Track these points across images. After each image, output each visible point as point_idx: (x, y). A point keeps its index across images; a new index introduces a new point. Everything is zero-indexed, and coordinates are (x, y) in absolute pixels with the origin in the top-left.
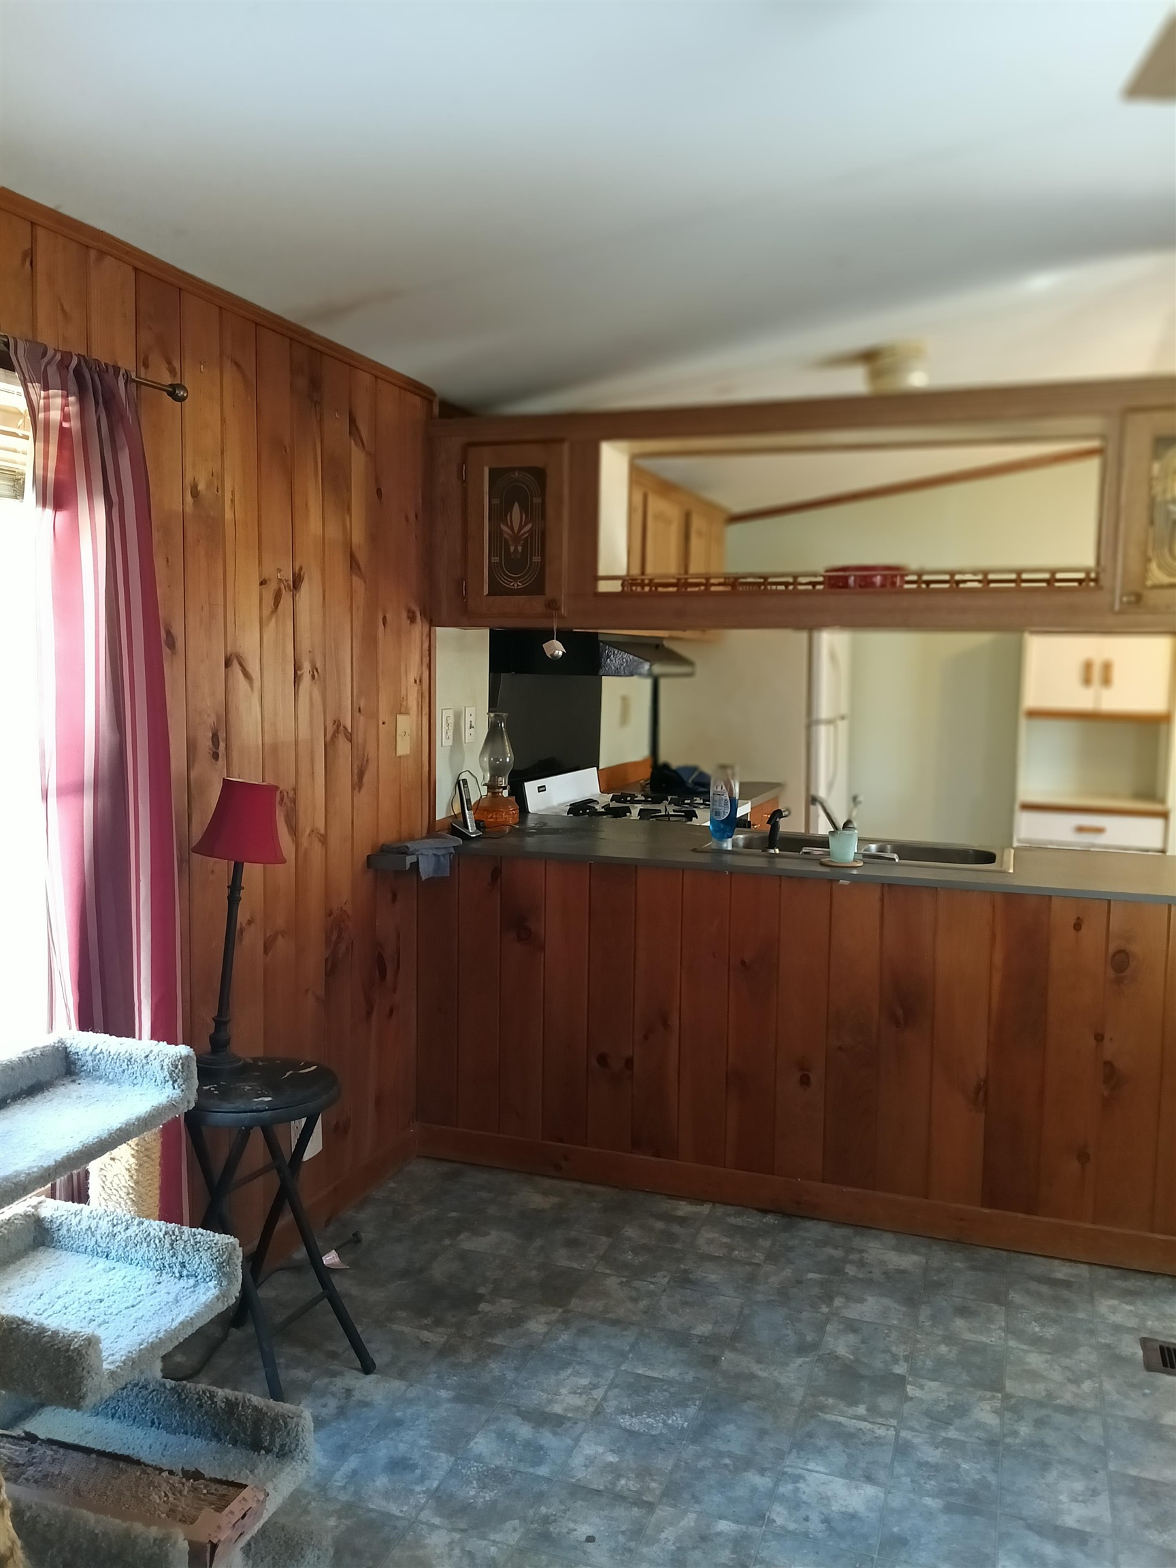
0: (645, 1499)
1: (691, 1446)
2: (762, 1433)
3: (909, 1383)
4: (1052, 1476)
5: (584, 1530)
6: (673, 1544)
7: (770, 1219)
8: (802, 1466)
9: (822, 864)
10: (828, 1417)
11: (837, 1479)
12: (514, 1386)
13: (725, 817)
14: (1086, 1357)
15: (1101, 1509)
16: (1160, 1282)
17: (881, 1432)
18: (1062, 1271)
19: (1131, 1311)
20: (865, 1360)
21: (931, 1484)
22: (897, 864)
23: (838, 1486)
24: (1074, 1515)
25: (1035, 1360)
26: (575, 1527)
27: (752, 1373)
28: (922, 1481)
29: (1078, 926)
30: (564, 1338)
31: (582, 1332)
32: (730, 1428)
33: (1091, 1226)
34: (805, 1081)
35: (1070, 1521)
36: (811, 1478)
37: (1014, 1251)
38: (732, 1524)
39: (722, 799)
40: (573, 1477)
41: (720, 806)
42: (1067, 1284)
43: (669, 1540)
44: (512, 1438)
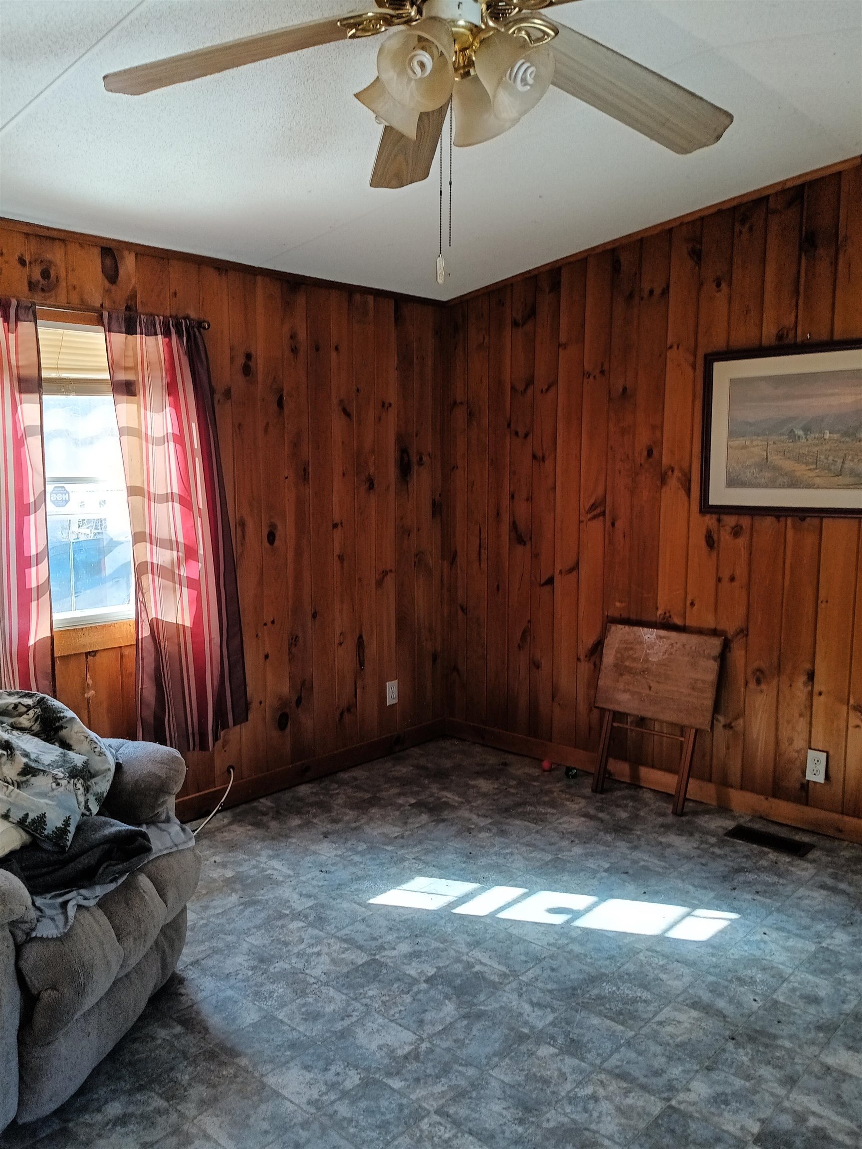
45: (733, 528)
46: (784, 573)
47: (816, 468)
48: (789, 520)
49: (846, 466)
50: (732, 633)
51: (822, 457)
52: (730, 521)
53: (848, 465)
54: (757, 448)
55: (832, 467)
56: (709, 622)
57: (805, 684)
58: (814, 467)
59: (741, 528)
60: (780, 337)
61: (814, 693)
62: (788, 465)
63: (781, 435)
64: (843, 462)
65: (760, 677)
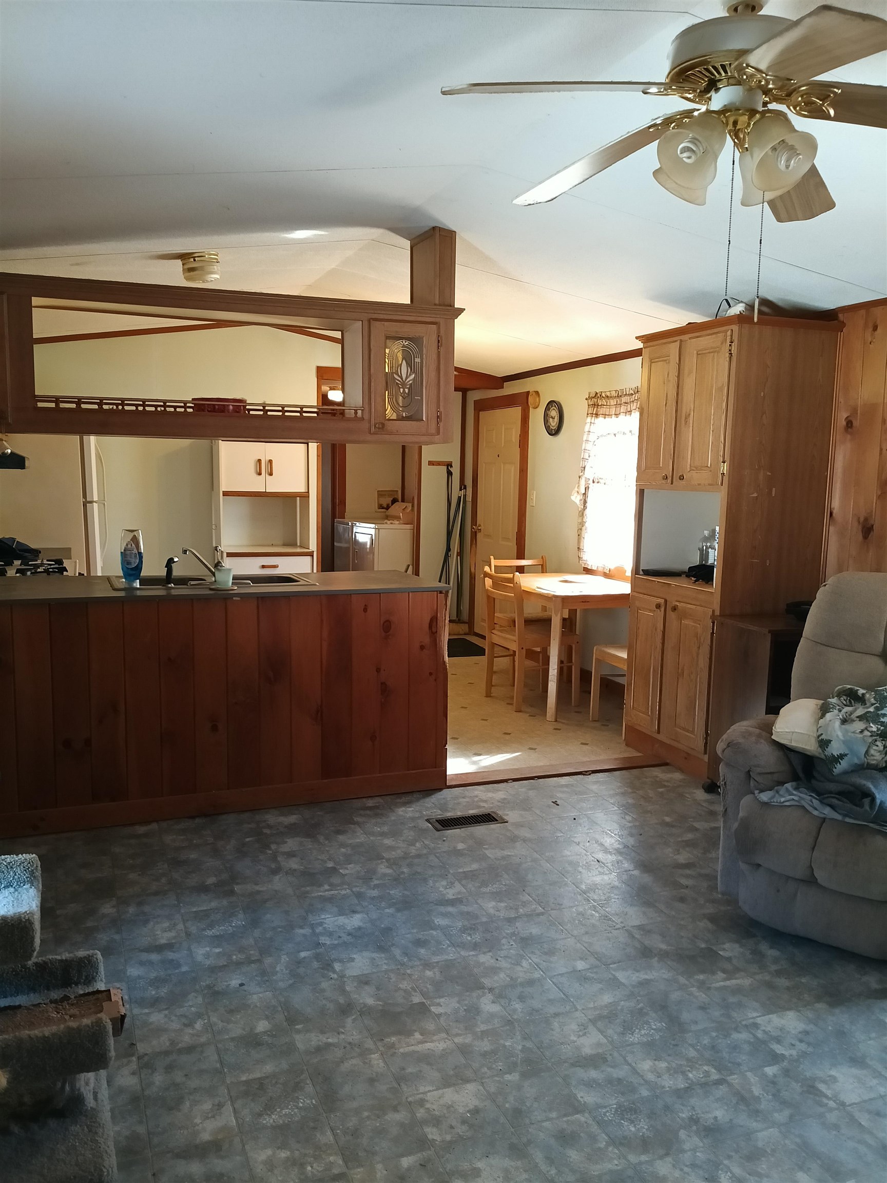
0: (253, 959)
1: (255, 931)
2: (287, 912)
3: (339, 869)
4: (431, 883)
5: (235, 983)
6: (286, 970)
7: (197, 821)
8: (318, 918)
9: (211, 589)
10: (313, 895)
11: (339, 917)
12: (124, 941)
13: (136, 565)
14: (409, 834)
15: (458, 887)
16: (416, 795)
17: (343, 892)
18: (370, 803)
19: (413, 810)
20: (310, 866)
21: (383, 904)
22: (252, 586)
23: (342, 920)
24: (450, 894)
25: (388, 842)
26: (228, 983)
27: (257, 890)
28: (378, 905)
29: (365, 610)
30: (132, 910)
31: (140, 904)
32: (268, 916)
33: (379, 775)
34: (215, 728)
35: (450, 897)
36: (327, 921)
37: (341, 800)
38: (307, 952)
39: (132, 553)
40: (205, 965)
41: (130, 558)
42: (377, 807)
43: (283, 970)
44: (151, 963)
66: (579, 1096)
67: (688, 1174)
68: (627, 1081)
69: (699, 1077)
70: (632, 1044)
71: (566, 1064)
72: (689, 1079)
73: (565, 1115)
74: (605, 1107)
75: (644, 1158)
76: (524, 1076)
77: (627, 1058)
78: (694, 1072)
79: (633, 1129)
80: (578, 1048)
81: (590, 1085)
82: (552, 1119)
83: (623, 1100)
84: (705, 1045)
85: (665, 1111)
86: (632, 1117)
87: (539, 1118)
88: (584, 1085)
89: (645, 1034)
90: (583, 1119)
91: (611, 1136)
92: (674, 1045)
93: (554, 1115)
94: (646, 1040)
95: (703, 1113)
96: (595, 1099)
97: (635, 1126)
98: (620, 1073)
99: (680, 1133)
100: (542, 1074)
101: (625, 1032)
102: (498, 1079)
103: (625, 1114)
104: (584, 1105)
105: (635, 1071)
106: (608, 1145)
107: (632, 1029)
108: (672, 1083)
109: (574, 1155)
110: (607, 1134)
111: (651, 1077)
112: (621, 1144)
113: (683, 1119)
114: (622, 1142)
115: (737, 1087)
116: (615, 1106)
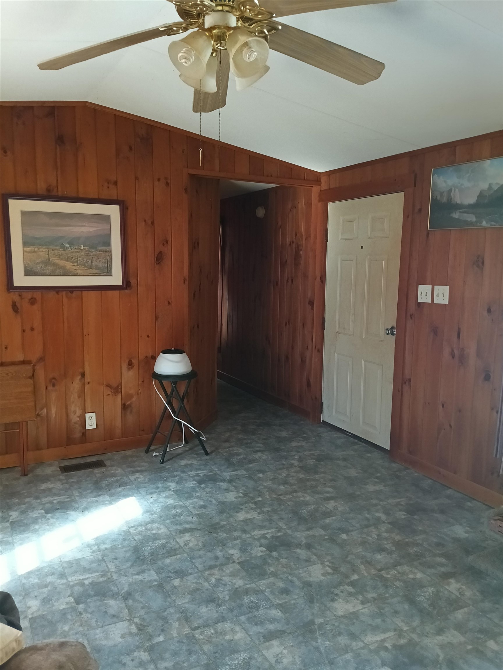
45: (30, 299)
46: (63, 323)
47: (78, 265)
48: (64, 293)
49: (93, 264)
50: (35, 361)
51: (81, 259)
52: (28, 295)
53: (94, 263)
54: (43, 253)
55: (86, 264)
56: (20, 357)
57: (80, 380)
58: (77, 264)
59: (35, 299)
60: (48, 190)
61: (85, 383)
62: (62, 263)
63: (56, 246)
64: (92, 262)
65: (53, 382)
66: (280, 613)
67: (229, 581)
68: (252, 624)
69: (208, 631)
70: (245, 651)
71: (288, 632)
72: (215, 629)
73: (286, 602)
74: (265, 608)
75: (248, 586)
76: (312, 622)
77: (250, 640)
78: (210, 633)
79: (252, 598)
80: (282, 644)
81: (273, 620)
82: (293, 600)
83: (256, 613)
84: (195, 655)
85: (233, 609)
86: (251, 604)
87: (300, 600)
88: (277, 620)
89: (235, 660)
90: (277, 601)
91: (263, 594)
92: (217, 653)
93: (292, 602)
94: (235, 655)
95: (213, 609)
96: (271, 612)
97: (251, 600)
98: (255, 629)
99: (228, 598)
100: (302, 624)
101: (249, 660)
102: (327, 619)
103: (255, 605)
104: (277, 609)
105: (246, 631)
106: (265, 590)
107: (244, 664)
108: (226, 626)
109: (281, 585)
110: (265, 595)
111: (237, 628)
112: (258, 591)
113: (225, 605)
114: (257, 592)
115: (187, 626)
116: (260, 609)
